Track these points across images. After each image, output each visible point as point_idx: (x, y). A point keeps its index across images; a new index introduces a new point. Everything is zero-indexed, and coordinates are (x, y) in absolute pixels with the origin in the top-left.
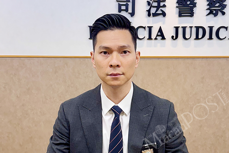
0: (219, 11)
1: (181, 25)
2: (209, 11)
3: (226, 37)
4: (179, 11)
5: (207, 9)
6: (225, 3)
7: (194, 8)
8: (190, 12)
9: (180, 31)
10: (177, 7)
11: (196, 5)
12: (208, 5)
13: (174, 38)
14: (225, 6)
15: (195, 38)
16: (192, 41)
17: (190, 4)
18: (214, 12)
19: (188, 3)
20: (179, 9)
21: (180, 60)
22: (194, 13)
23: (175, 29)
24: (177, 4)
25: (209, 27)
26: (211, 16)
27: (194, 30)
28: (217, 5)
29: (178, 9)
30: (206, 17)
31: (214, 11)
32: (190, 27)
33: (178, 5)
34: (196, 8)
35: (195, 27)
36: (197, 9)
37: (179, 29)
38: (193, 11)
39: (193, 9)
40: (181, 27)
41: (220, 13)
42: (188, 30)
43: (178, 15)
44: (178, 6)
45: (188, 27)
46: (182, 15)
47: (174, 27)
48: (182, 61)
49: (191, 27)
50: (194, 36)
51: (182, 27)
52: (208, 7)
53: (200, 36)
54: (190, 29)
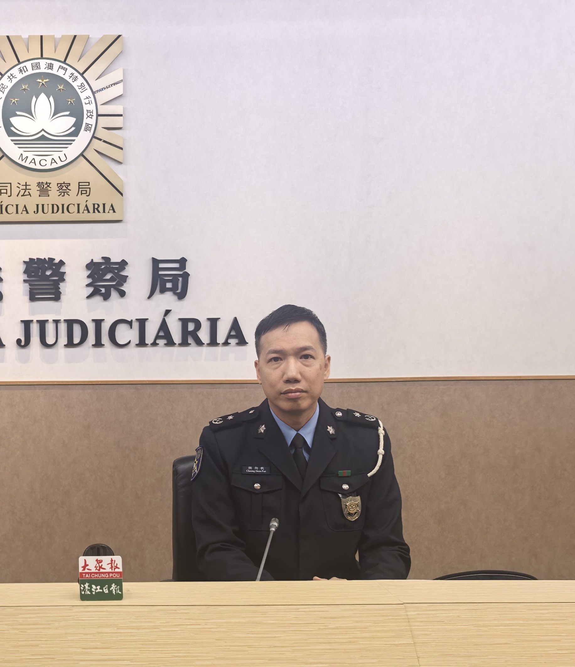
0: (112, 289)
1: (35, 318)
2: (91, 290)
3: (130, 342)
4: (30, 288)
5: (88, 285)
6: (124, 273)
7: (61, 284)
8: (53, 291)
9: (35, 329)
10: (25, 281)
11: (65, 277)
12: (89, 277)
13: (23, 344)
14: (124, 279)
15: (66, 343)
16: (61, 351)
17: (51, 275)
18: (102, 291)
19: (48, 273)
20: (30, 285)
21: (38, 391)
22: (61, 293)
23: (23, 325)
24: (26, 275)
25: (93, 320)
26: (98, 299)
27: (63, 327)
28: (108, 276)
29: (27, 285)
30: (86, 301)
31: (101, 289)
32: (54, 320)
33: (28, 277)
34: (66, 282)
35: (65, 320)
36: (67, 284)
37: (31, 325)
38: (60, 288)
39: (60, 286)
40: (35, 320)
41: (114, 294)
42: (50, 328)
43: (27, 297)
44: (26, 278)
45: (51, 320)
46: (36, 297)
47: (22, 321)
48: (40, 391)
49: (56, 322)
50: (63, 340)
51: (38, 321)
52: (90, 281)
53: (76, 340)
54: (55, 325)
